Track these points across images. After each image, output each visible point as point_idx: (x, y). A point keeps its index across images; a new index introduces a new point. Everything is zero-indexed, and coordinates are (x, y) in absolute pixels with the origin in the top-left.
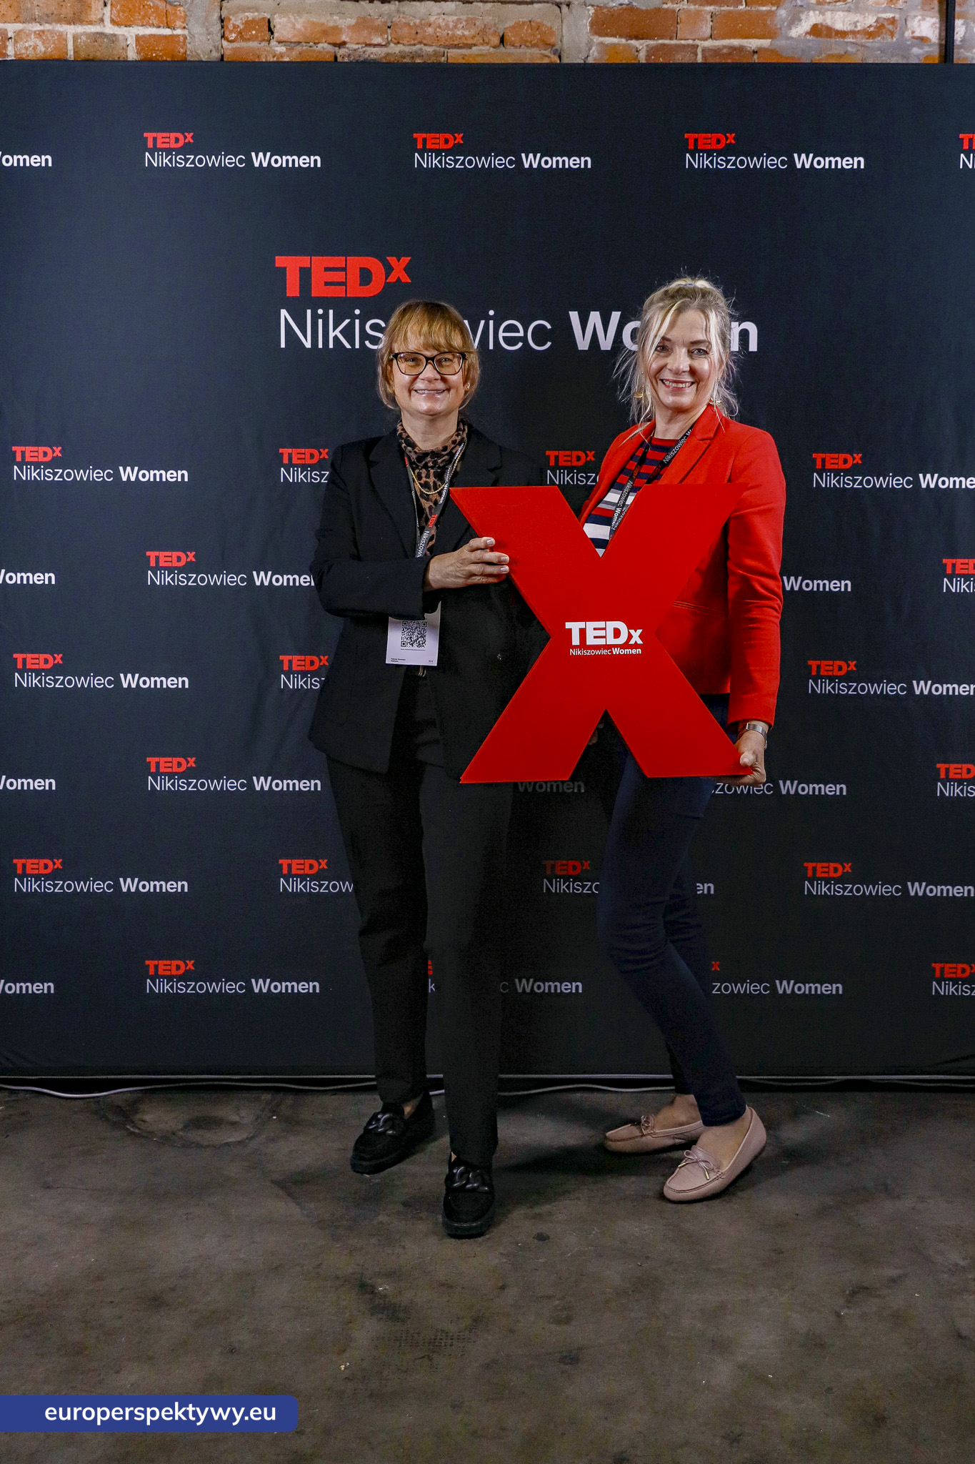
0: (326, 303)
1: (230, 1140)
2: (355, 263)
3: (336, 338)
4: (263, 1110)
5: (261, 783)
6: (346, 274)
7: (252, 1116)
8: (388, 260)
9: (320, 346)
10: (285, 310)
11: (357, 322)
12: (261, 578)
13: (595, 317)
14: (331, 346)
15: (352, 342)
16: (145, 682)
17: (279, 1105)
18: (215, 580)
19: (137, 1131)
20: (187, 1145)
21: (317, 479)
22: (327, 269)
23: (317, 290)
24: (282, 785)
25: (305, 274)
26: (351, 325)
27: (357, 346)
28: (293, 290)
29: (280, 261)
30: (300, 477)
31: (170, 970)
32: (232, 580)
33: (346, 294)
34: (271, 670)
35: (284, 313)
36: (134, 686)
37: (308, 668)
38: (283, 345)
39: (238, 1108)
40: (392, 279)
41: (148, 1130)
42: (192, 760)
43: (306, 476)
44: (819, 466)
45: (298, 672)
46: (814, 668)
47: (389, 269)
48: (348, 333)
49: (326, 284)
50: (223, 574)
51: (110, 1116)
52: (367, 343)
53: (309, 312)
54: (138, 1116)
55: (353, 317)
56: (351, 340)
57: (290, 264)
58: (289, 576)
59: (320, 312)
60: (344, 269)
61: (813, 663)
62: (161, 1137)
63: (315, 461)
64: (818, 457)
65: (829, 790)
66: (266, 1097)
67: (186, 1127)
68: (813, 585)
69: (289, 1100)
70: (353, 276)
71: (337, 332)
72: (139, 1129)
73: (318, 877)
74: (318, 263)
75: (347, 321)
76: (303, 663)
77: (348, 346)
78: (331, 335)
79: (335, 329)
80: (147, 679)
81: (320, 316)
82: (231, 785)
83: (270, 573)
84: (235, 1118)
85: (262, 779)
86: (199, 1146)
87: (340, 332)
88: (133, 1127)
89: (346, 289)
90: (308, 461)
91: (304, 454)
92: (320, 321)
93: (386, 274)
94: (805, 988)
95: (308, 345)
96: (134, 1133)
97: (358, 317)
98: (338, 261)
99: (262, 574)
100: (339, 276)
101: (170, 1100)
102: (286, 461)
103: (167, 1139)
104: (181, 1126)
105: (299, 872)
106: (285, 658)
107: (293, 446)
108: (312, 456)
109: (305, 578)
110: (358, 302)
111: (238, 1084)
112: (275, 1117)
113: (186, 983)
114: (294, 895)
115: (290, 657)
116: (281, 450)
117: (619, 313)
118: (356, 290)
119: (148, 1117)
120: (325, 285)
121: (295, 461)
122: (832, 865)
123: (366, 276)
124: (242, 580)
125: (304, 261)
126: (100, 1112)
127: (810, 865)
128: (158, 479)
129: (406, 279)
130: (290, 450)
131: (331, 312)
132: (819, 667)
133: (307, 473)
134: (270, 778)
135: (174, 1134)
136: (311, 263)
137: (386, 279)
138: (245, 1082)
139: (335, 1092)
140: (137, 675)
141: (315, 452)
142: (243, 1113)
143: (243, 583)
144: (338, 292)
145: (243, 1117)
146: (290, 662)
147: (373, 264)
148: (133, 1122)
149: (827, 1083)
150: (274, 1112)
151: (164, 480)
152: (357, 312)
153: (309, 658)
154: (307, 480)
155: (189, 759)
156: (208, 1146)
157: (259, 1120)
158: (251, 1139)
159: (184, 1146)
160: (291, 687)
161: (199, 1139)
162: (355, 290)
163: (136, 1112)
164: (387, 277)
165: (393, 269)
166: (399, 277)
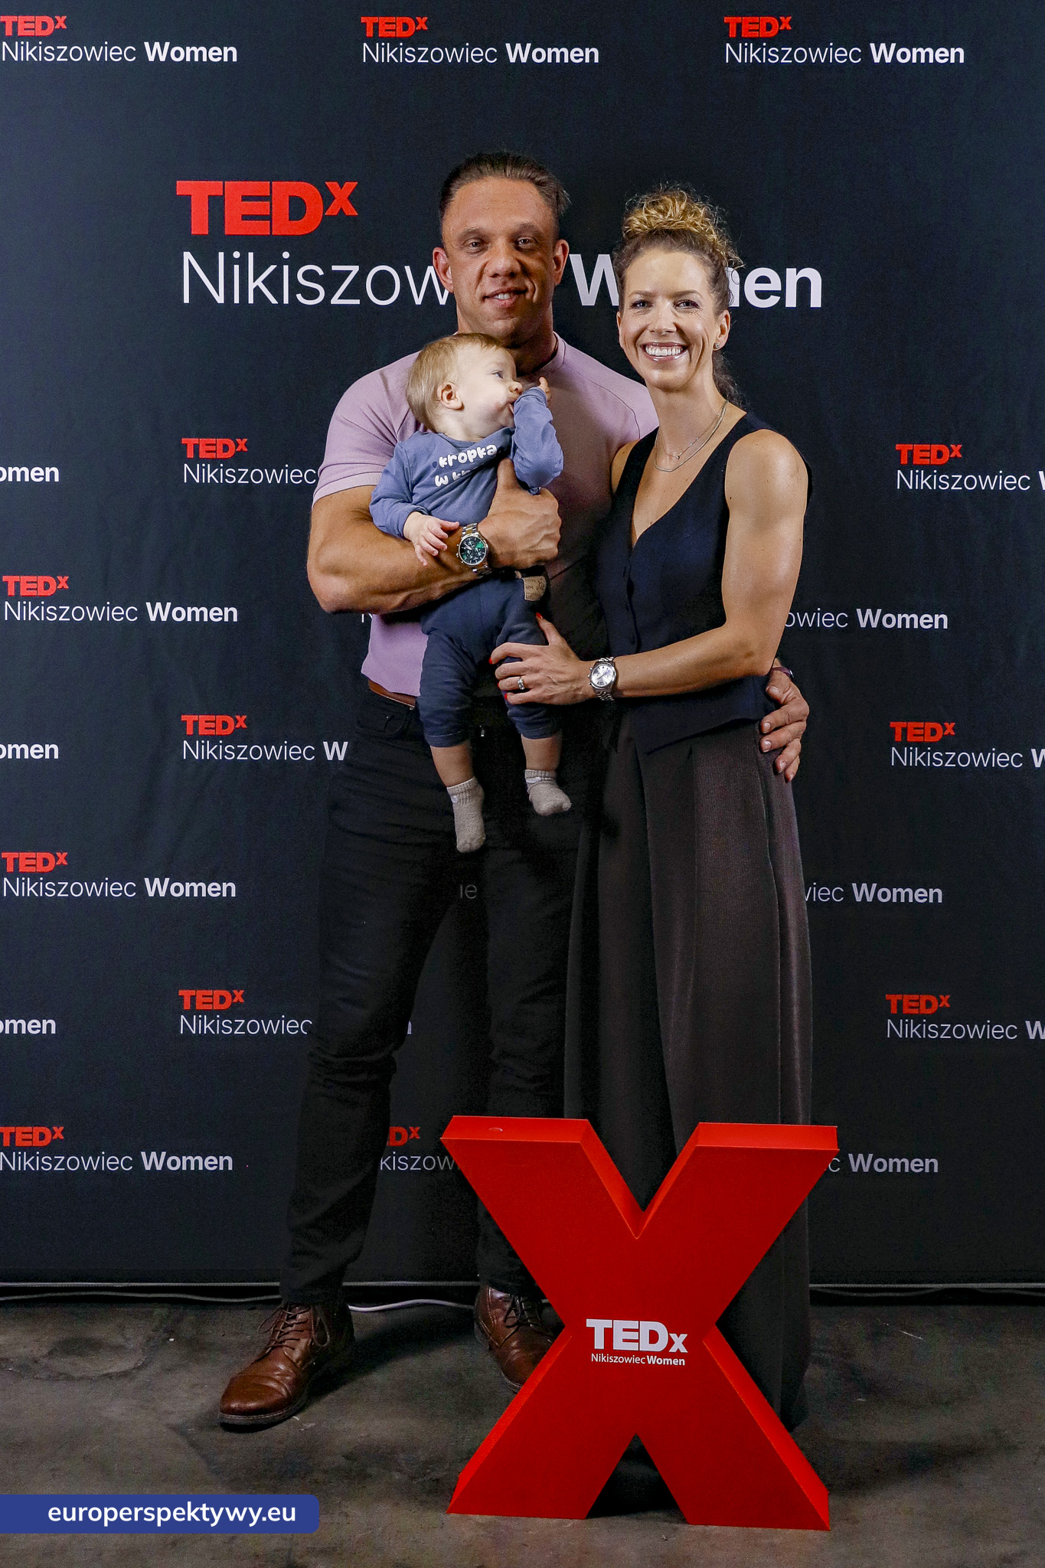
0: (245, 243)
1: (111, 1371)
2: (284, 190)
3: (257, 290)
4: (155, 1330)
5: (155, 887)
6: (271, 203)
7: (140, 1338)
8: (326, 185)
9: (237, 300)
10: (189, 254)
11: (286, 268)
12: (158, 612)
13: (604, 262)
14: (251, 301)
15: (279, 295)
17: (178, 1321)
18: (95, 614)
20: (54, 1377)
21: (232, 479)
22: (245, 198)
23: (233, 226)
24: (185, 889)
25: (216, 204)
26: (278, 273)
27: (286, 301)
28: (199, 224)
29: (183, 187)
30: (209, 476)
31: (32, 1140)
32: (118, 614)
33: (271, 232)
34: (172, 734)
35: (188, 256)
37: (220, 731)
38: (186, 300)
39: (122, 1328)
40: (333, 210)
41: (2, 1356)
42: (62, 856)
43: (217, 475)
44: (904, 461)
45: (205, 737)
46: (899, 731)
47: (328, 198)
48: (274, 283)
49: (245, 217)
50: (106, 606)
52: (299, 297)
53: (221, 255)
55: (281, 262)
56: (278, 293)
57: (196, 191)
58: (195, 609)
59: (237, 255)
60: (268, 198)
61: (898, 726)
62: (18, 1366)
63: (229, 454)
64: (903, 448)
65: (920, 895)
66: (159, 1311)
67: (50, 1352)
68: (898, 621)
69: (191, 1316)
70: (281, 208)
71: (259, 282)
73: (231, 1013)
74: (234, 190)
75: (272, 268)
76: (212, 725)
77: (274, 301)
78: (252, 286)
79: (256, 277)
80: (2, 747)
81: (236, 261)
82: (115, 889)
83: (169, 605)
84: (120, 1340)
85: (157, 881)
86: (70, 1378)
87: (263, 282)
89: (271, 224)
90: (221, 455)
91: (215, 445)
92: (236, 268)
93: (324, 203)
94: (888, 1165)
95: (220, 299)
97: (286, 262)
98: (261, 187)
99: (158, 605)
100: (261, 208)
101: (31, 1315)
102: (190, 455)
103: (25, 1369)
104: (45, 1351)
105: (206, 1007)
106: (189, 719)
107: (199, 436)
108: (226, 448)
109: (216, 612)
110: (286, 241)
111: (122, 1294)
112: (172, 1340)
113: (53, 1158)
114: (200, 1037)
115: (196, 718)
116: (184, 440)
118: (284, 226)
120: (243, 220)
121: (203, 455)
122: (925, 998)
123: (297, 207)
124: (132, 614)
125: (214, 187)
127: (894, 999)
128: (19, 479)
129: (351, 211)
130: (195, 440)
131: (251, 255)
132: (905, 730)
133: (219, 471)
134: (167, 880)
135: (36, 1362)
136: (224, 190)
137: (324, 212)
138: (132, 1292)
139: (252, 1306)
141: (230, 442)
142: (129, 1333)
143: (134, 618)
144: (260, 228)
145: (129, 1339)
146: (196, 723)
147: (307, 191)
149: (916, 1293)
150: (171, 1332)
151: (27, 479)
152: (286, 255)
153: (220, 718)
154: (219, 480)
155: (59, 854)
156: (83, 1378)
157: (151, 1344)
158: (139, 1368)
159: (49, 1378)
160: (197, 758)
161: (70, 1368)
164: (326, 209)
165: (334, 198)
166: (341, 209)
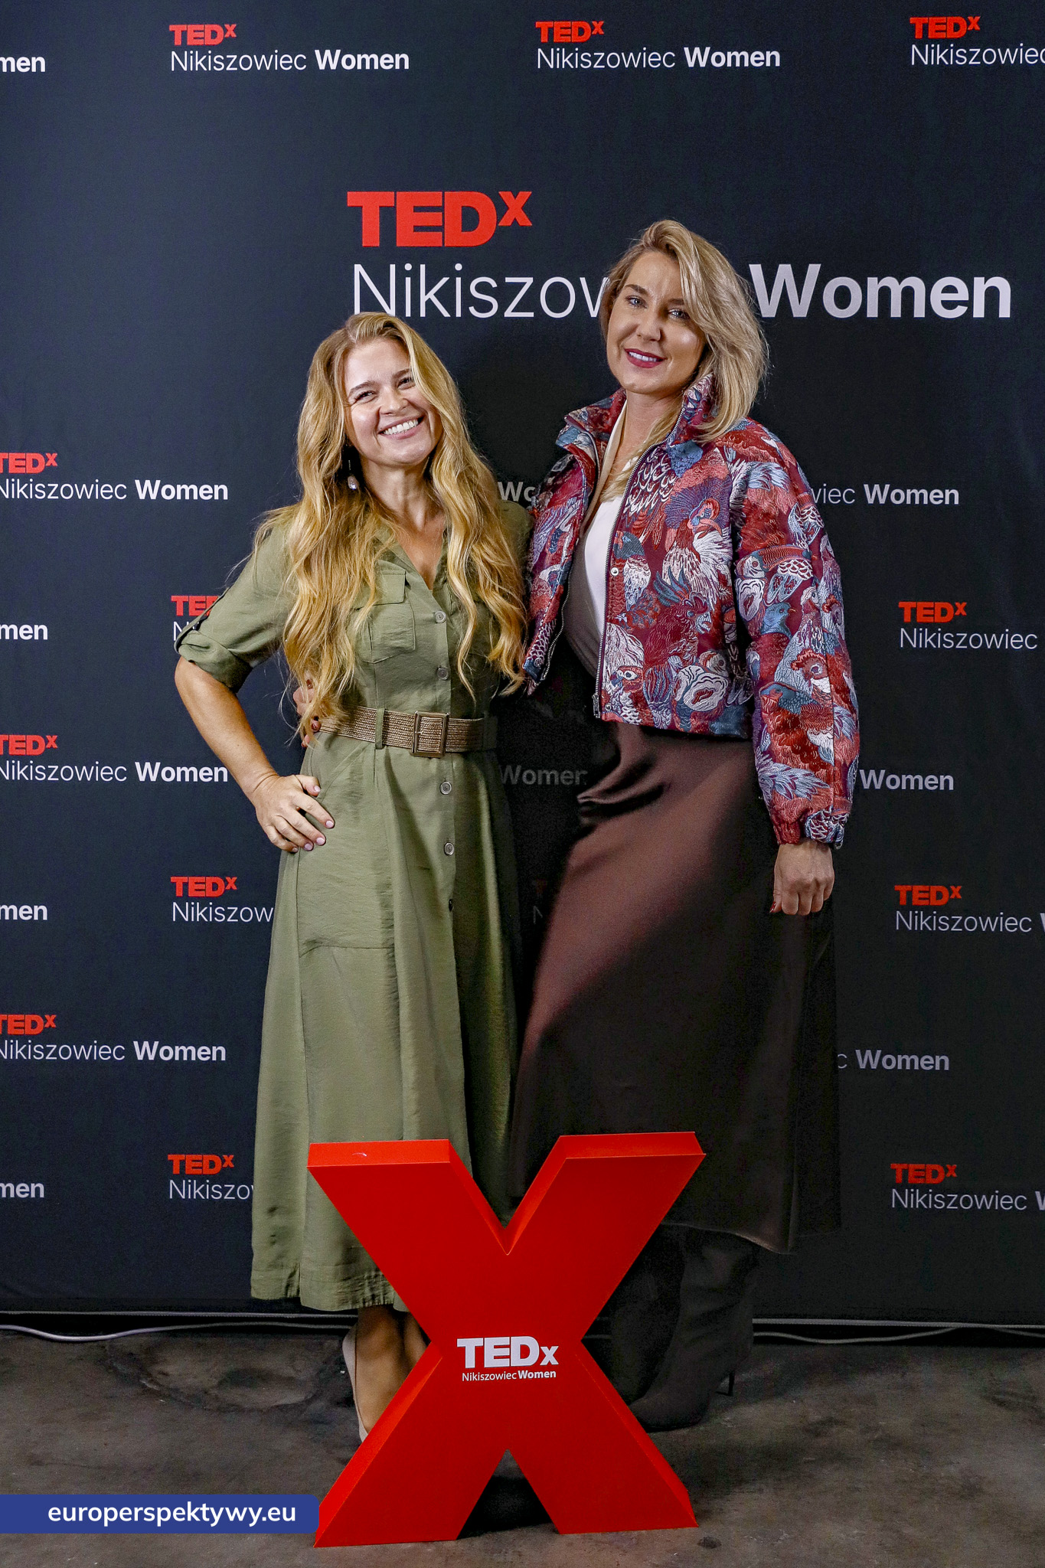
0: (416, 255)
1: (281, 1402)
2: (456, 200)
3: (429, 303)
4: (327, 1362)
6: (443, 214)
7: (311, 1369)
8: (500, 196)
9: (408, 313)
10: (360, 265)
11: (458, 280)
13: (785, 272)
14: (423, 314)
15: (451, 308)
16: (168, 774)
19: (155, 1387)
20: (224, 1409)
22: (417, 209)
23: (405, 238)
25: (388, 215)
26: (451, 286)
27: (459, 314)
28: (371, 236)
29: (353, 198)
31: (201, 1168)
33: (444, 244)
35: (358, 269)
36: (153, 778)
39: (292, 1358)
40: (506, 221)
41: (171, 1386)
42: (232, 880)
47: (502, 208)
48: (447, 295)
49: (417, 229)
51: (120, 1367)
52: (472, 309)
53: (393, 267)
54: (158, 1368)
55: (453, 275)
56: (450, 306)
57: (368, 203)
59: (408, 267)
60: (441, 209)
62: (188, 1397)
67: (220, 1383)
70: (453, 219)
71: (431, 295)
72: (157, 1384)
74: (405, 201)
75: (445, 280)
77: (446, 314)
78: (423, 298)
79: (427, 292)
80: (172, 770)
81: (408, 274)
84: (290, 1372)
86: (239, 1409)
87: (435, 294)
88: (151, 1381)
89: (443, 235)
92: (408, 280)
93: (497, 214)
96: (149, 1389)
97: (458, 274)
98: (432, 198)
100: (432, 219)
101: (199, 1345)
103: (195, 1399)
104: (215, 1382)
110: (459, 253)
111: (290, 1325)
113: (223, 1186)
117: (819, 266)
119: (169, 1369)
120: (414, 231)
123: (470, 220)
125: (386, 198)
126: (105, 1358)
128: (187, 497)
129: (525, 221)
131: (423, 267)
135: (206, 1393)
136: (395, 201)
137: (498, 223)
138: (303, 1323)
140: (158, 765)
142: (300, 1365)
144: (433, 239)
145: (299, 1371)
147: (480, 201)
148: (149, 1375)
151: (195, 497)
152: (459, 267)
155: (228, 879)
156: (251, 1410)
157: (322, 1376)
158: (309, 1401)
159: (219, 1409)
161: (239, 1400)
162: (456, 237)
163: (154, 1362)
164: (499, 218)
165: (508, 208)
166: (515, 219)
